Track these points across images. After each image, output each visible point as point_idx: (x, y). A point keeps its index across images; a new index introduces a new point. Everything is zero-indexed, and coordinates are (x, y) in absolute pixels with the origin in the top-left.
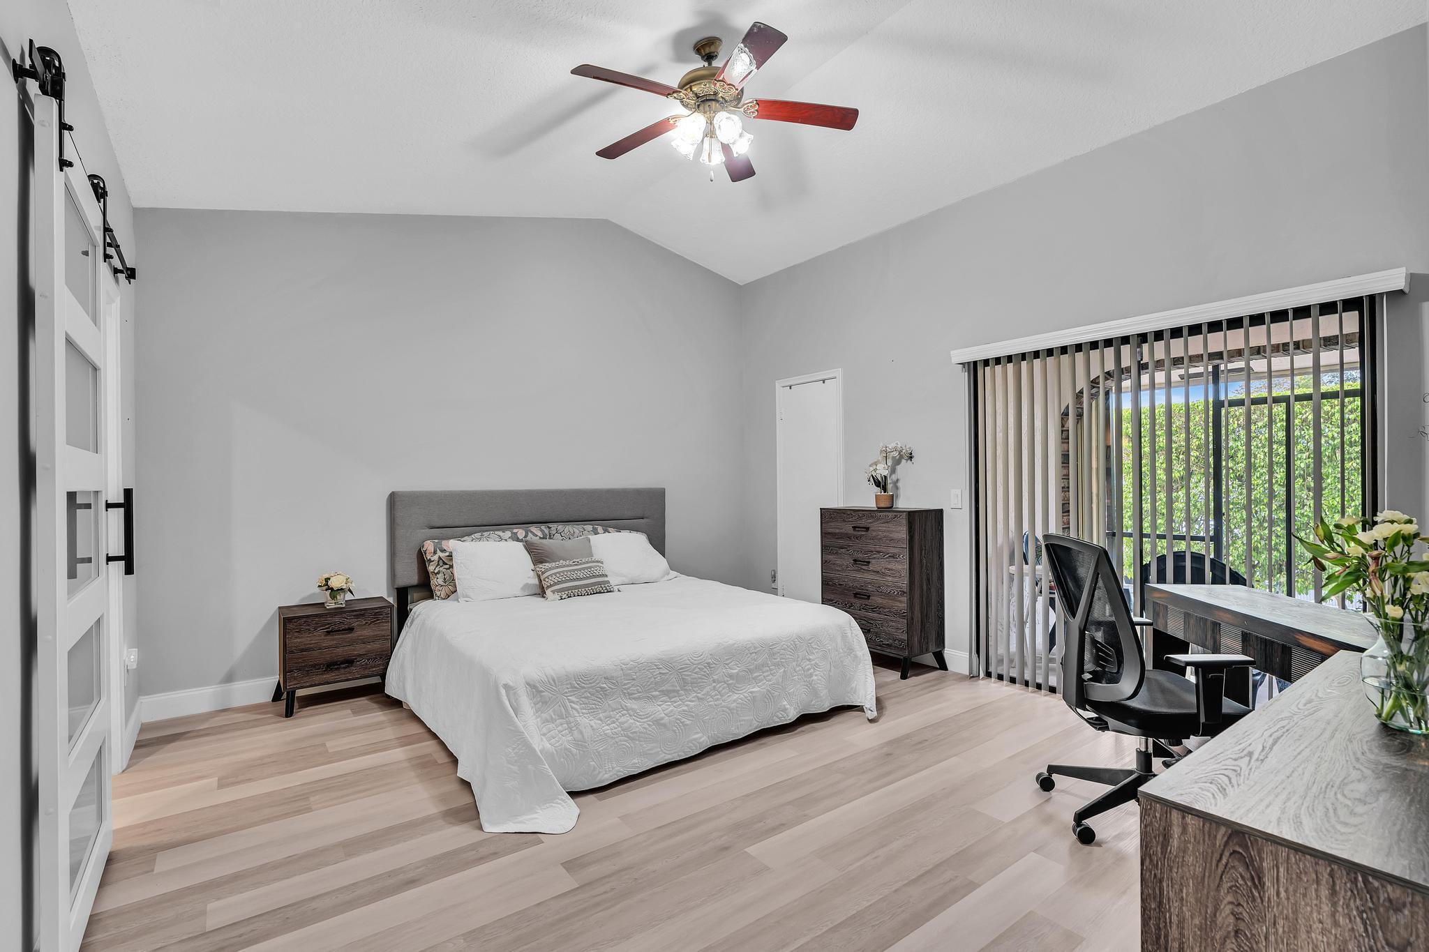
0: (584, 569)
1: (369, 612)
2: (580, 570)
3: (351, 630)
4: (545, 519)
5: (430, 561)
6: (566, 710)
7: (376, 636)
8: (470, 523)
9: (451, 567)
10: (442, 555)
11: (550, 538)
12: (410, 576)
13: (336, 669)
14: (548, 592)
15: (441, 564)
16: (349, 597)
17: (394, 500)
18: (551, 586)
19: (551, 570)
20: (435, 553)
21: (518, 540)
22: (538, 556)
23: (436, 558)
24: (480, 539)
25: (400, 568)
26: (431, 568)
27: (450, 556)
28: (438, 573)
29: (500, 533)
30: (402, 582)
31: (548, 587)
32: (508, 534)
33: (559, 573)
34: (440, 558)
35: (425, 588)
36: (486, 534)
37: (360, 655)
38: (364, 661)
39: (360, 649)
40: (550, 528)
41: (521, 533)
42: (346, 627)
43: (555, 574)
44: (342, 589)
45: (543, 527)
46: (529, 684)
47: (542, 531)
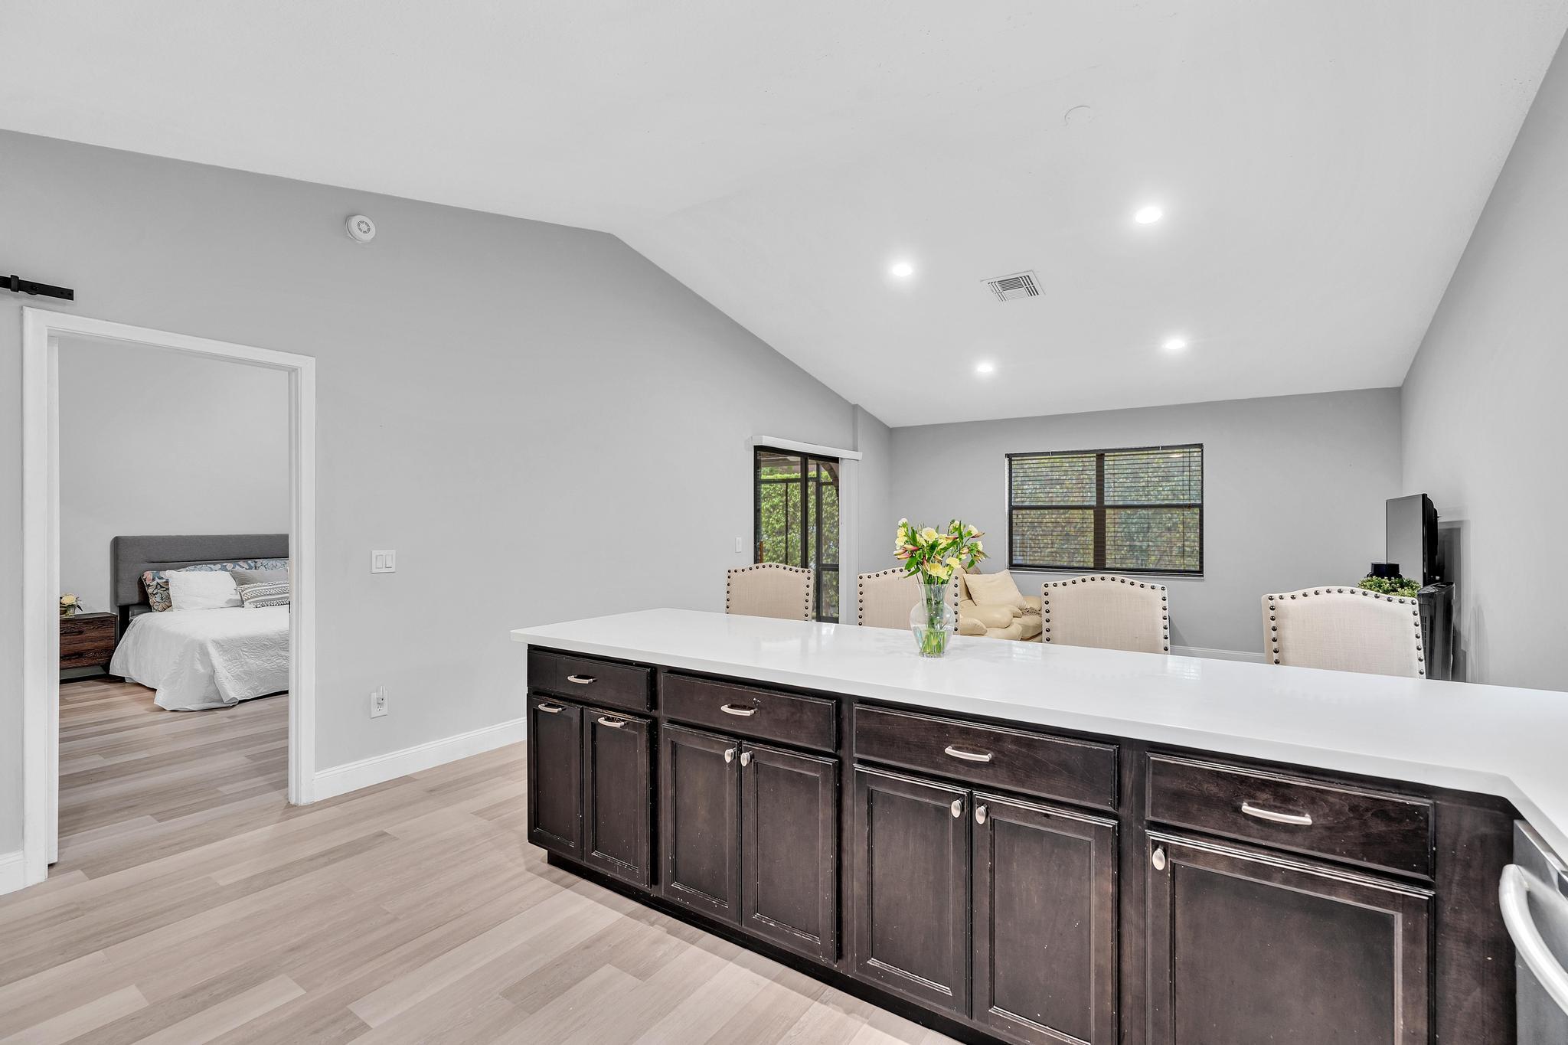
0: (276, 588)
1: (97, 622)
2: (273, 589)
3: (81, 633)
4: (253, 556)
5: (149, 586)
6: (239, 655)
7: (103, 636)
8: (184, 559)
9: (168, 589)
10: (159, 581)
11: (256, 569)
12: (131, 596)
13: (68, 660)
14: (246, 604)
15: (159, 587)
16: (78, 612)
17: (117, 543)
18: (249, 599)
19: (249, 589)
20: (153, 580)
21: (226, 570)
22: (241, 580)
23: (154, 583)
24: (193, 570)
25: (122, 592)
26: (150, 591)
27: (167, 582)
28: (156, 593)
29: (212, 566)
30: (124, 600)
31: (246, 600)
32: (219, 566)
33: (256, 591)
34: (158, 584)
35: (145, 604)
36: (198, 567)
37: (88, 650)
38: (91, 655)
39: (87, 646)
40: (256, 562)
41: (229, 566)
42: (77, 630)
43: (252, 591)
44: (72, 605)
45: (250, 562)
46: (214, 641)
47: (249, 565)
